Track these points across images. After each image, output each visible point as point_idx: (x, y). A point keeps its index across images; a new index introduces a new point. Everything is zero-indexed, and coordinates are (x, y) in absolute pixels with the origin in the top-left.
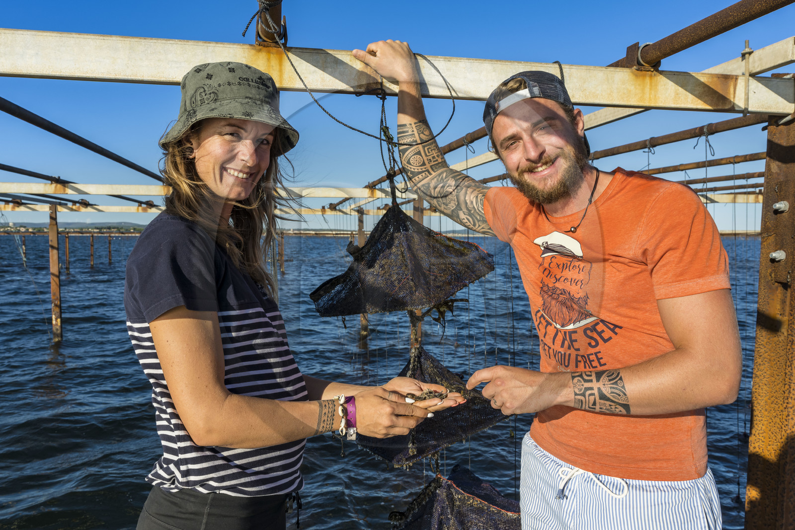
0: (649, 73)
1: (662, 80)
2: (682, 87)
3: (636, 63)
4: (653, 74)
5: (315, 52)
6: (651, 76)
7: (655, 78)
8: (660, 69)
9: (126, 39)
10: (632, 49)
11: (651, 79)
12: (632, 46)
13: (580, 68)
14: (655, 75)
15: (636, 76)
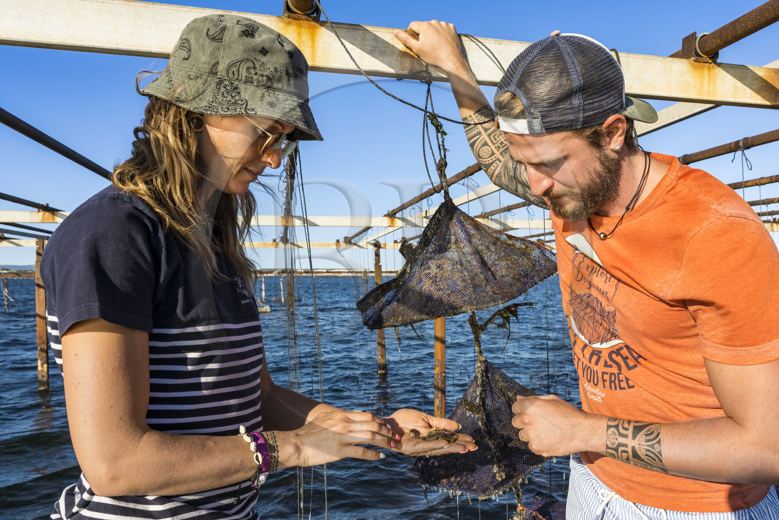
0: (707, 65)
1: (720, 73)
2: (740, 80)
3: (694, 54)
4: (711, 66)
5: (351, 27)
6: (709, 68)
7: (714, 70)
8: (718, 61)
9: (130, 3)
10: (689, 40)
11: (709, 72)
12: (688, 36)
13: (637, 57)
14: (713, 67)
15: (694, 67)
